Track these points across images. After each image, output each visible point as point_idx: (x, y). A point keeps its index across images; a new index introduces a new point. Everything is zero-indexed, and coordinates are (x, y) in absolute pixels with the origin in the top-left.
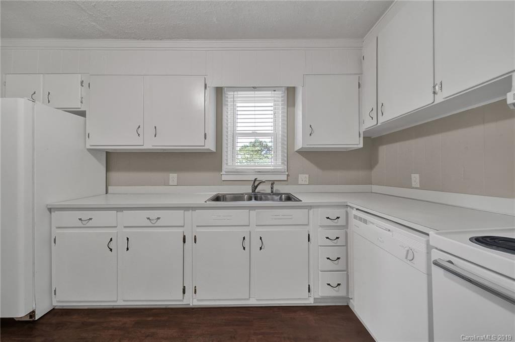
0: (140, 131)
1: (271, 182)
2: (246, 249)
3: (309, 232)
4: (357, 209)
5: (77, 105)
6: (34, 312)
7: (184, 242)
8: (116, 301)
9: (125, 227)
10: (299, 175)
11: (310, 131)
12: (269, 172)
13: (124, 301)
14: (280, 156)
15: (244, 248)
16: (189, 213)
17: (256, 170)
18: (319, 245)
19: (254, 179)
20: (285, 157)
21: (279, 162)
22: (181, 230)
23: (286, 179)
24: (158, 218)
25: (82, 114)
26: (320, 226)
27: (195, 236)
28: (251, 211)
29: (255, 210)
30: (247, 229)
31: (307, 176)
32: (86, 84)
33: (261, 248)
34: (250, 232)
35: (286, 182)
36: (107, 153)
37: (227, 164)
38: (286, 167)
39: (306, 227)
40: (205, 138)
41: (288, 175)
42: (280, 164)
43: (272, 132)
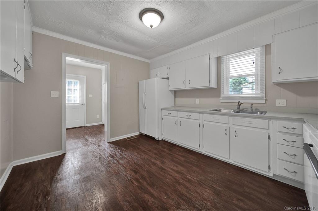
0: (185, 82)
1: (251, 104)
2: (227, 134)
3: (269, 133)
5: (166, 76)
6: (159, 138)
7: (199, 126)
8: (177, 142)
9: (180, 117)
10: (277, 100)
12: (250, 98)
13: (180, 143)
14: (259, 88)
15: (226, 134)
16: (201, 115)
17: (241, 97)
18: (277, 142)
19: (238, 102)
20: (264, 88)
21: (259, 92)
22: (198, 121)
23: (264, 102)
24: (190, 116)
25: (168, 78)
26: (278, 131)
27: (204, 125)
28: (230, 117)
29: (232, 117)
30: (228, 126)
31: (285, 100)
32: (169, 68)
33: (235, 136)
34: (229, 127)
35: (265, 105)
36: (175, 91)
37: (223, 94)
38: (264, 95)
39: (267, 130)
40: (210, 82)
41: (266, 100)
42: (260, 93)
43: (255, 73)
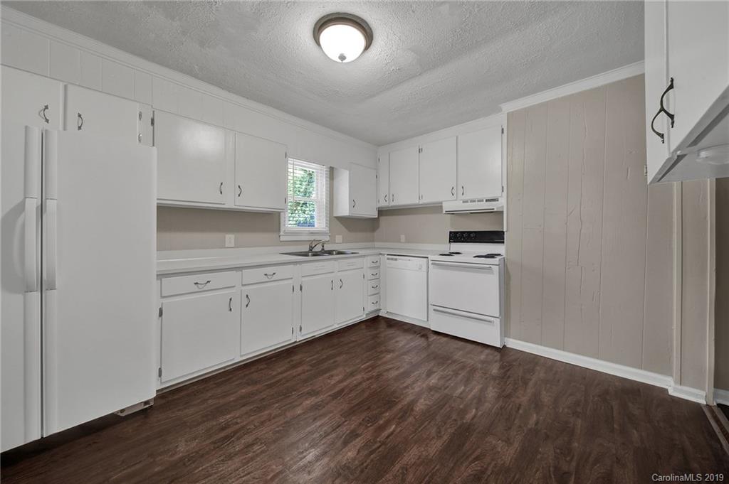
4: (388, 255)
7: (293, 291)
9: (243, 285)
11: (353, 204)
14: (324, 220)
20: (328, 221)
22: (290, 281)
23: (329, 239)
27: (301, 285)
29: (337, 261)
33: (341, 287)
35: (331, 242)
37: (284, 225)
38: (329, 229)
42: (325, 226)
